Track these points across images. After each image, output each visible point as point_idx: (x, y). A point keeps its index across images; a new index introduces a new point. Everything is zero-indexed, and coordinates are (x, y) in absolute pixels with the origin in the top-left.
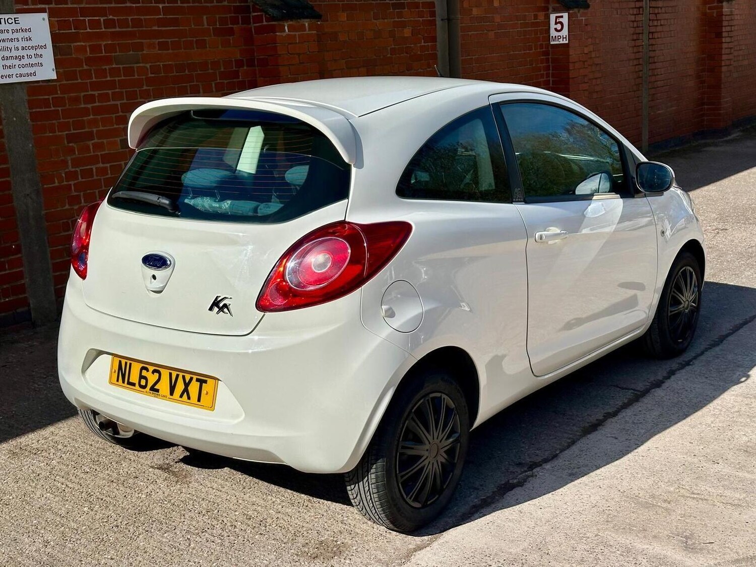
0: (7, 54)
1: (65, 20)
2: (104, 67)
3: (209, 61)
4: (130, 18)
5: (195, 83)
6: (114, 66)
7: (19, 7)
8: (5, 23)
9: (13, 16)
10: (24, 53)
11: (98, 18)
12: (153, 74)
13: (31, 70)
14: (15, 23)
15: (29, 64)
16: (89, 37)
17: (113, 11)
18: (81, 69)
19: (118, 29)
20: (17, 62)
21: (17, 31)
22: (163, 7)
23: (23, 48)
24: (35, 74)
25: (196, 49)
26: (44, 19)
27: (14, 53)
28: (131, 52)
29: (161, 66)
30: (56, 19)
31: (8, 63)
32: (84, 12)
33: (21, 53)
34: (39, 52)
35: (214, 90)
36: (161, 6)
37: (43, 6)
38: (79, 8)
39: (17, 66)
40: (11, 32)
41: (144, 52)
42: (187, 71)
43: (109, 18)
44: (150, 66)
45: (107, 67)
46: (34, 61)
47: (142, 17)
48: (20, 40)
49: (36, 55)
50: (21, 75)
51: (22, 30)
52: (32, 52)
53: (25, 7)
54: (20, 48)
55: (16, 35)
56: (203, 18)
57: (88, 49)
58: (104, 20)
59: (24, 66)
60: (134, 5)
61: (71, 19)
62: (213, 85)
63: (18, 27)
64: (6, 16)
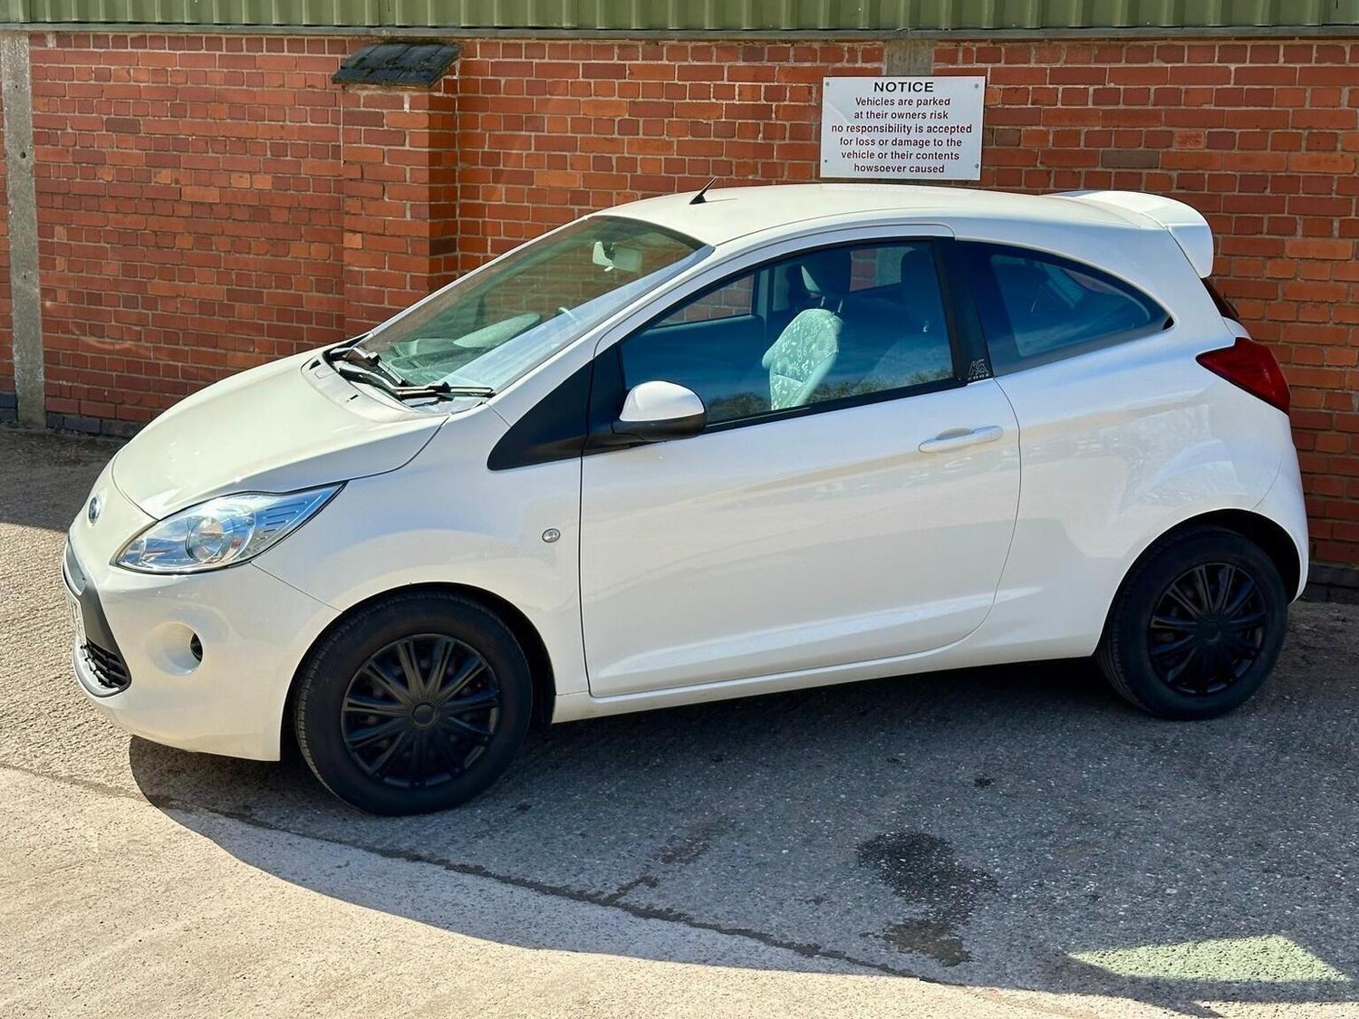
0: (902, 136)
1: (1017, 89)
2: (1076, 170)
3: (1336, 177)
4: (1153, 88)
5: (1285, 215)
6: (1098, 169)
7: (941, 66)
8: (910, 90)
9: (924, 80)
10: (931, 137)
11: (1082, 87)
12: (1183, 188)
13: (939, 163)
14: (926, 91)
15: (936, 154)
16: (1058, 116)
17: (1118, 75)
18: (1031, 168)
19: (1122, 107)
20: (914, 150)
21: (926, 103)
22: (1236, 69)
23: (930, 130)
24: (942, 169)
25: (1304, 151)
26: (977, 86)
27: (914, 136)
28: (1141, 148)
29: (1206, 176)
30: (1002, 87)
31: (900, 149)
32: (1058, 76)
33: (925, 136)
34: (956, 136)
35: (1336, 233)
36: (1233, 67)
37: (983, 65)
38: (1051, 69)
39: (914, 157)
40: (915, 103)
41: (1173, 150)
42: (1268, 190)
43: (1108, 86)
44: (1179, 175)
45: (1083, 170)
46: (944, 149)
47: (1182, 87)
48: (928, 115)
49: (950, 142)
50: (918, 169)
51: (935, 102)
52: (944, 137)
53: (950, 66)
54: (925, 129)
55: (922, 109)
56: (1341, 91)
57: (1051, 138)
58: (1094, 90)
59: (925, 157)
60: (1169, 65)
61: (1030, 88)
62: (1336, 224)
63: (929, 96)
64: (913, 80)
